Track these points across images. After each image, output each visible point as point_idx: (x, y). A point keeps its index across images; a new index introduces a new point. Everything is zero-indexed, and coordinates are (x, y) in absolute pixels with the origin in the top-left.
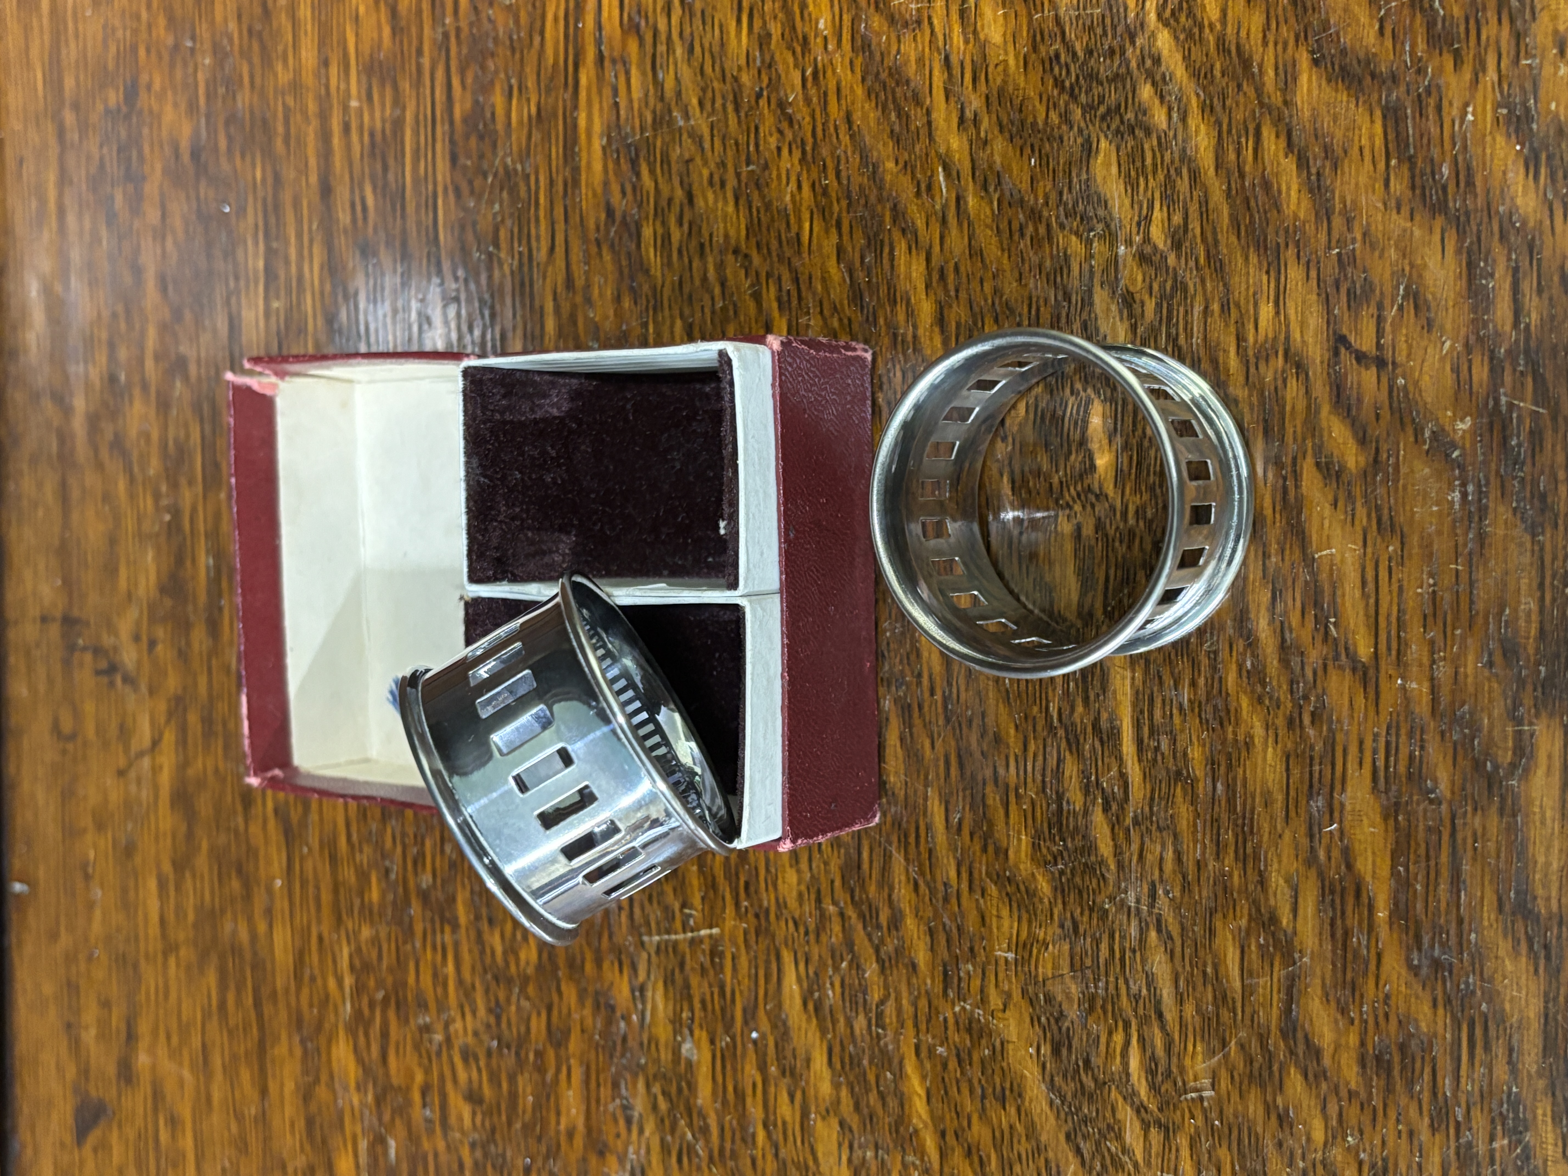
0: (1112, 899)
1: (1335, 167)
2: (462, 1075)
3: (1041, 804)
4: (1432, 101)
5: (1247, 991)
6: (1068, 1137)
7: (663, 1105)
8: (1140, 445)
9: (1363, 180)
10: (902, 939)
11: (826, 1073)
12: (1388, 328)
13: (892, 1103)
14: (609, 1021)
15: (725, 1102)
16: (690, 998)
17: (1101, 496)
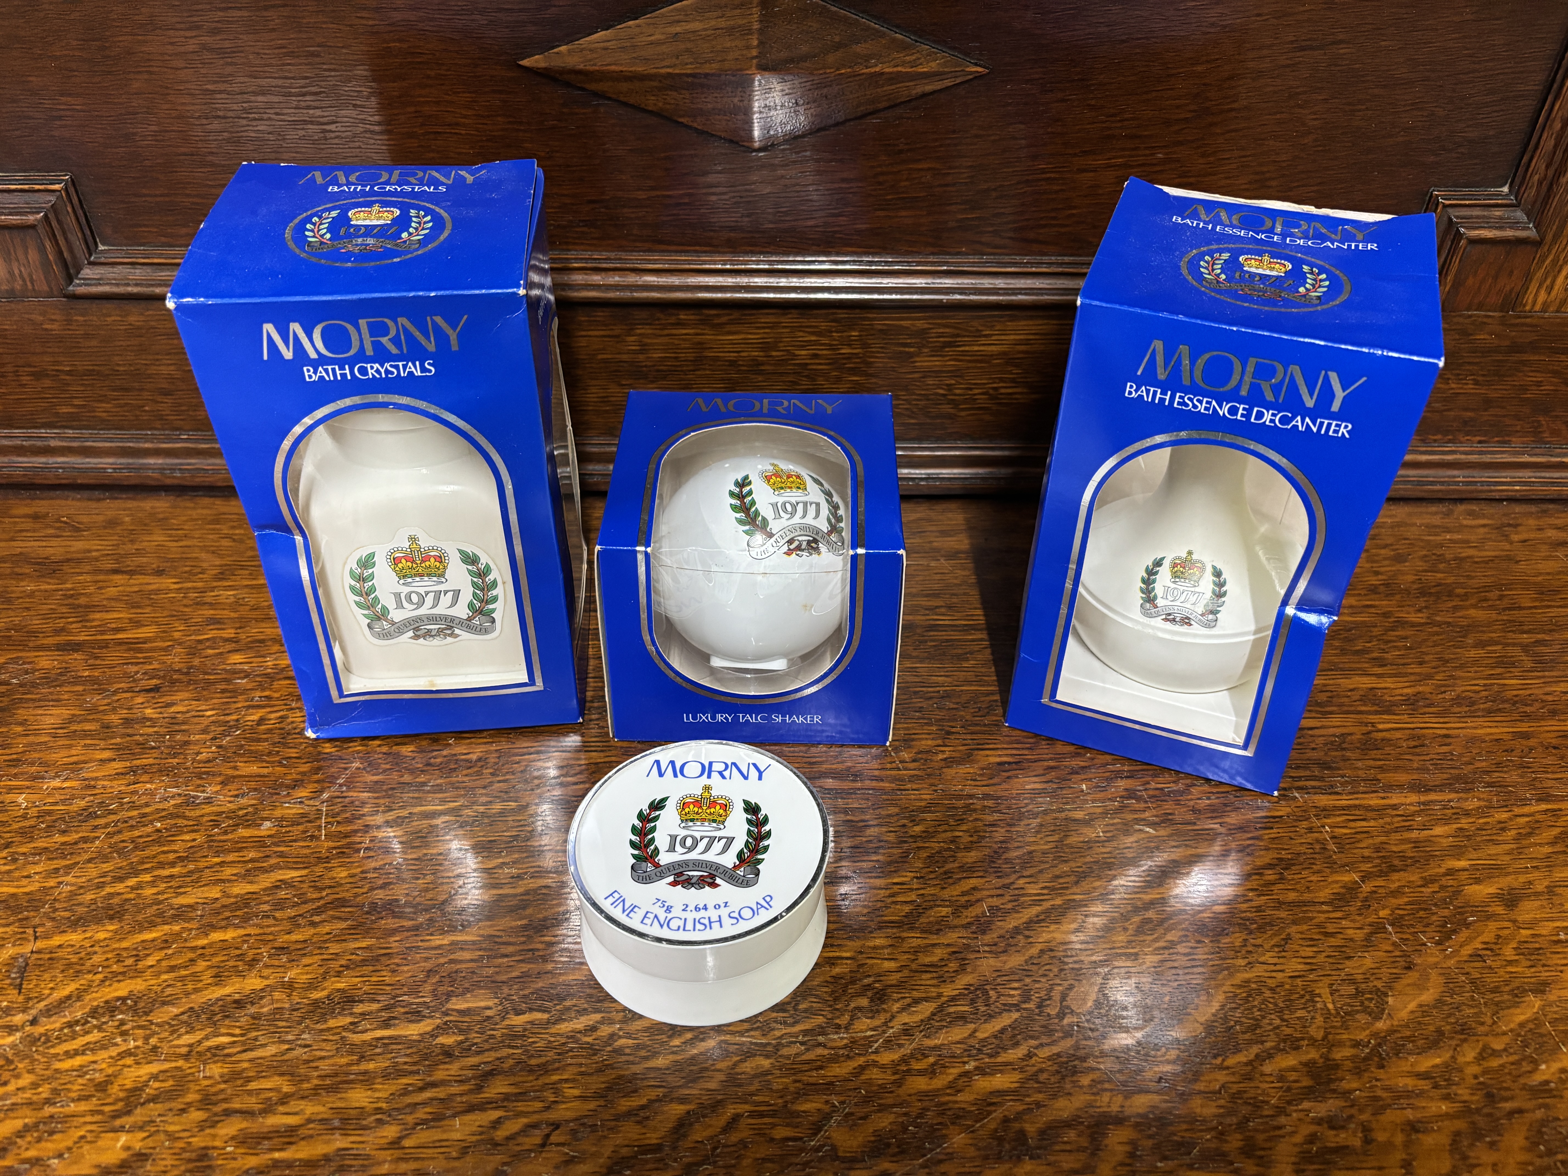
0: (307, 1027)
1: (639, 1122)
2: (273, 716)
3: (360, 992)
4: (661, 1166)
5: (250, 1093)
6: (192, 1008)
7: (241, 813)
8: (524, 1036)
9: (630, 1135)
10: (304, 927)
11: (243, 891)
12: (559, 1148)
13: (223, 923)
14: (288, 787)
15: (237, 842)
16: (292, 825)
17: (504, 1018)
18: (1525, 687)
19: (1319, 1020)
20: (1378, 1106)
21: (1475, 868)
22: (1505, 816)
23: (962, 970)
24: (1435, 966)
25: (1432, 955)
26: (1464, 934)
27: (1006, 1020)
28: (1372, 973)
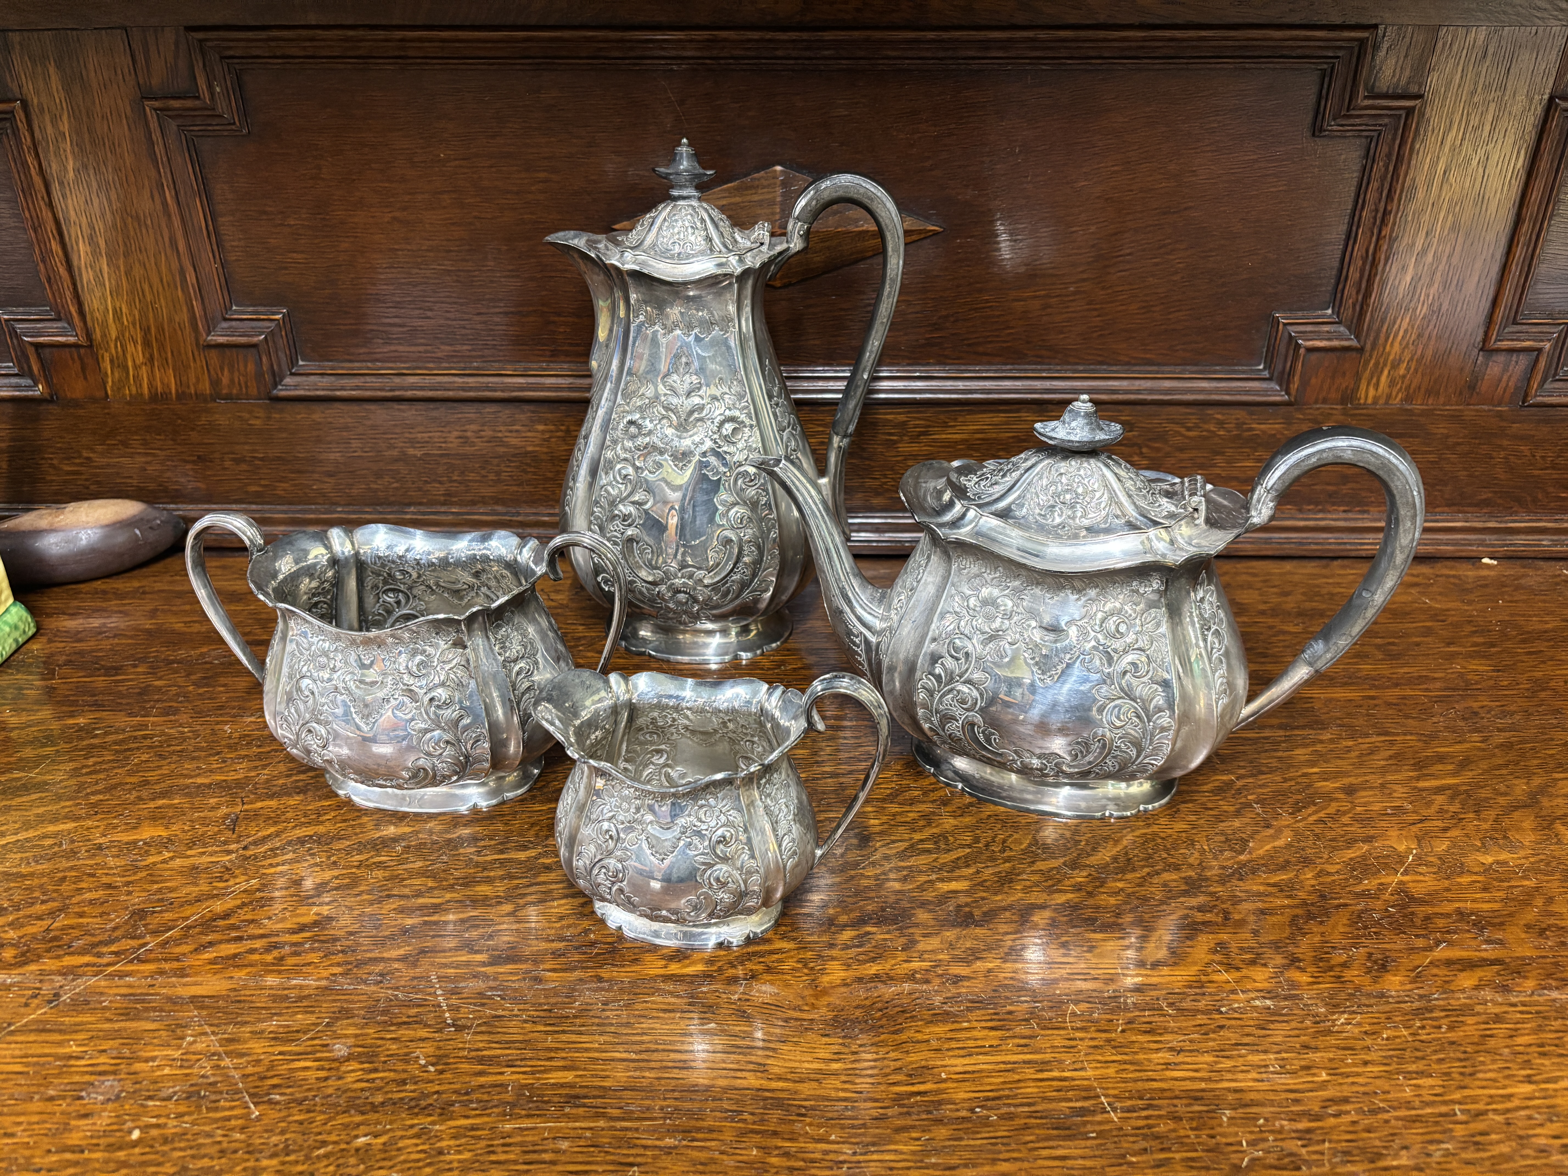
18: (1375, 670)
19: (1197, 855)
20: (1236, 901)
21: (1325, 773)
22: (1351, 743)
23: (929, 824)
24: (1288, 826)
25: (1286, 819)
26: (1313, 809)
27: (961, 853)
28: (1239, 829)
